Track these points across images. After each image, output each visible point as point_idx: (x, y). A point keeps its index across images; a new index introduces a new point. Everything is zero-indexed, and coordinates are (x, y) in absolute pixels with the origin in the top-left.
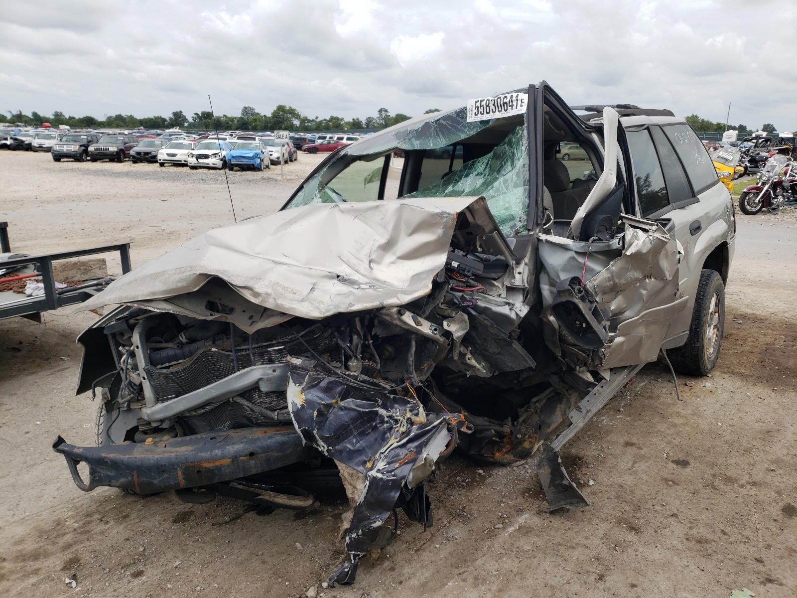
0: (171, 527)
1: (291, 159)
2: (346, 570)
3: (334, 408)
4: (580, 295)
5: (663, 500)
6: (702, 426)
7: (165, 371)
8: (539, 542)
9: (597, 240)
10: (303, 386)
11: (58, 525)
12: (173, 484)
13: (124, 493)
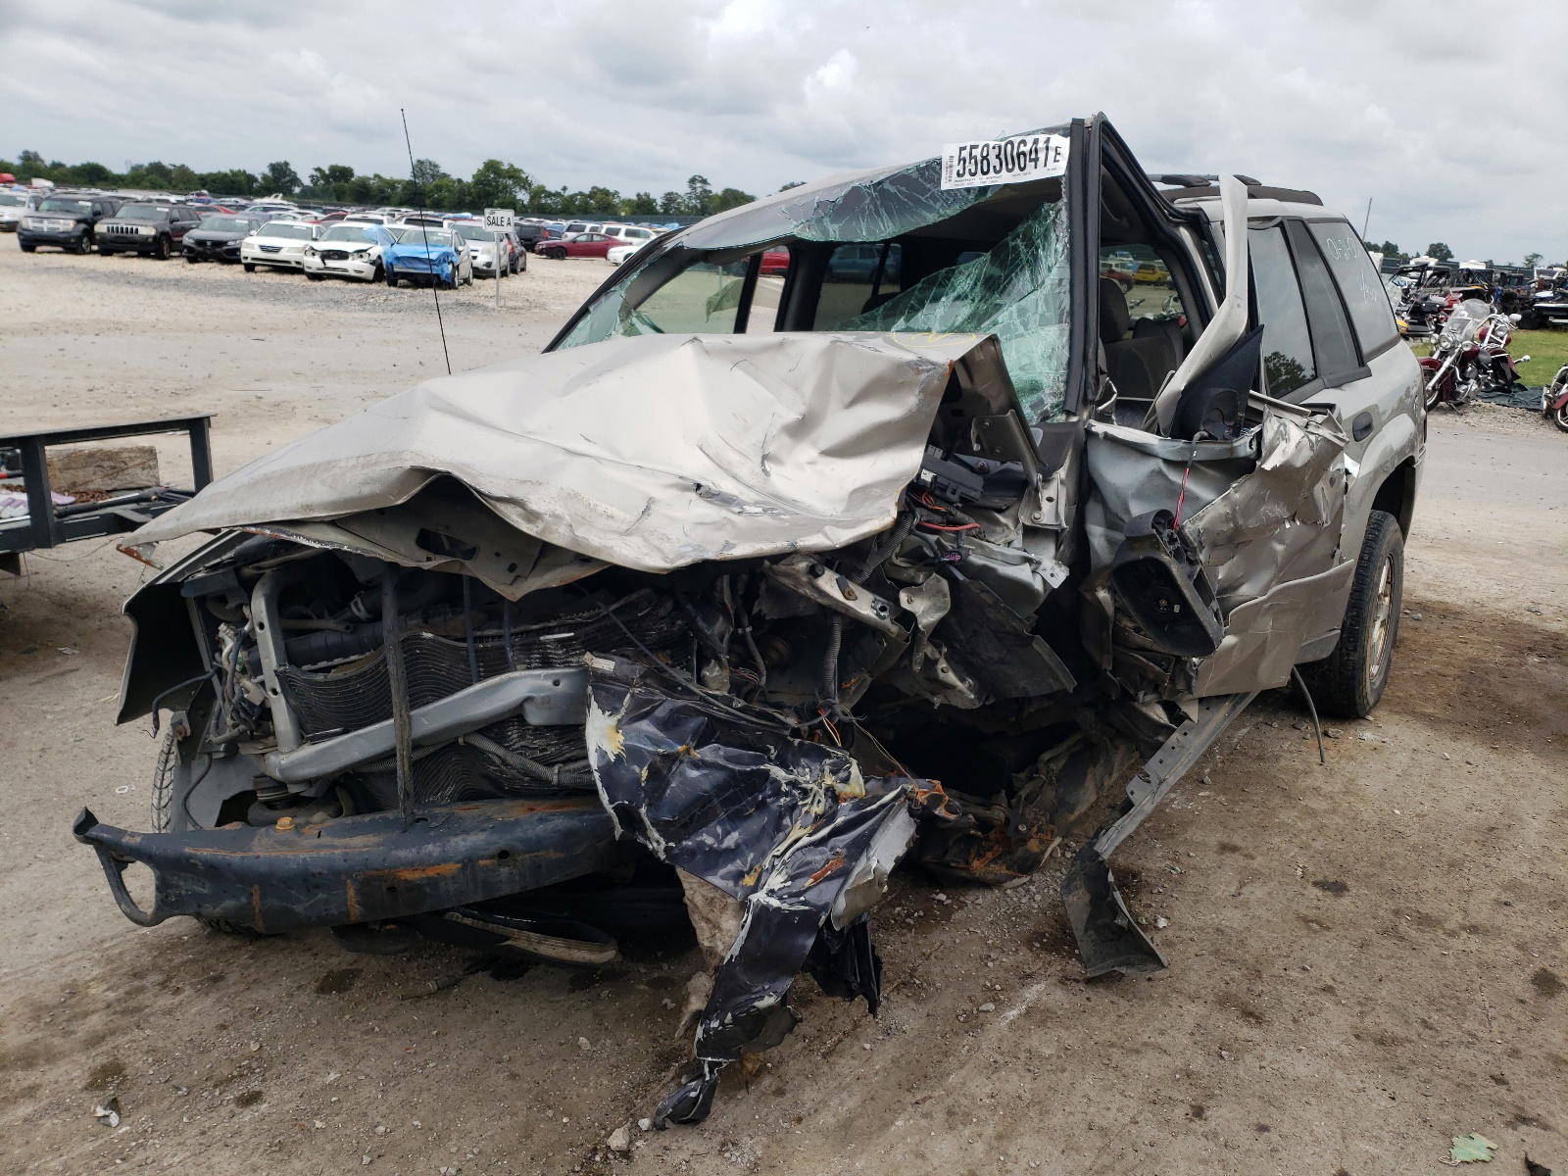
0: (313, 1002)
1: (514, 267)
2: (693, 1094)
3: (681, 762)
4: (1171, 547)
5: (1304, 960)
6: (1365, 816)
7: (320, 677)
8: (1070, 1039)
9: (1205, 438)
10: (619, 717)
11: (73, 994)
12: (336, 913)
13: (209, 930)
